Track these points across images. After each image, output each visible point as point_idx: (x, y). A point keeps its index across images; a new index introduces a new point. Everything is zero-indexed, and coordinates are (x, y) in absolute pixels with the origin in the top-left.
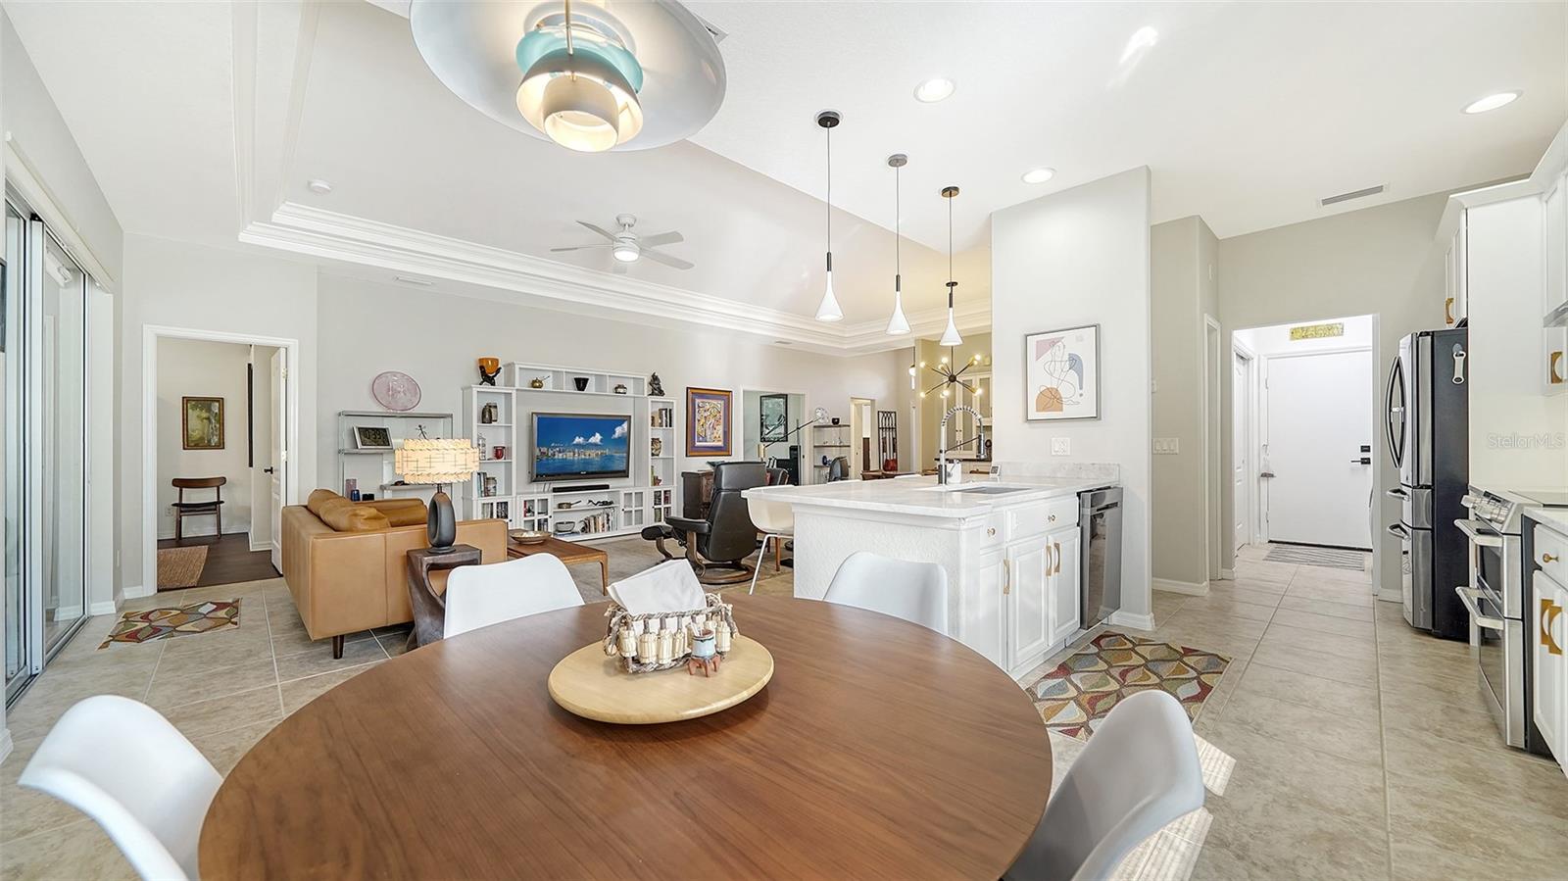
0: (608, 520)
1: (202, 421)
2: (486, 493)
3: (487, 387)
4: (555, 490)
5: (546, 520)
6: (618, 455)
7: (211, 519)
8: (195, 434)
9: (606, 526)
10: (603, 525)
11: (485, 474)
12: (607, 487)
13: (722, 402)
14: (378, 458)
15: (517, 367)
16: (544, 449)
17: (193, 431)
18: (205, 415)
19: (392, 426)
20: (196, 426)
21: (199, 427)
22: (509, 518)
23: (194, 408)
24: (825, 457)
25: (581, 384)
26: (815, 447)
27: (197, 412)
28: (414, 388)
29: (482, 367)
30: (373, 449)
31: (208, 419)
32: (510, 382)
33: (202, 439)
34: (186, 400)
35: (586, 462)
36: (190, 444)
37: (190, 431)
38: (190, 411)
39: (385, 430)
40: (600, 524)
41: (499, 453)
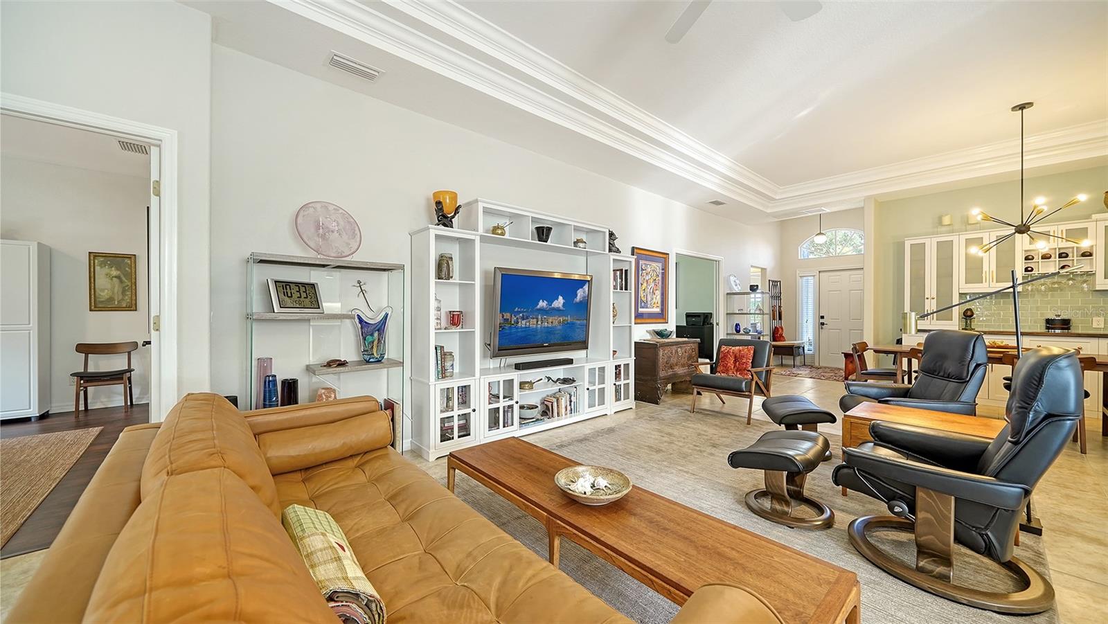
0: (571, 401)
1: (112, 279)
2: (443, 373)
3: (443, 231)
4: (518, 367)
5: (511, 407)
6: (579, 322)
7: (119, 388)
8: (104, 295)
9: (569, 408)
10: (566, 407)
11: (442, 347)
12: (570, 361)
13: (660, 265)
14: (304, 326)
15: (481, 206)
16: (507, 315)
17: (103, 290)
18: (114, 272)
19: (323, 280)
20: (106, 283)
21: (109, 286)
22: (472, 408)
23: (102, 265)
24: (737, 325)
25: (543, 233)
26: (727, 314)
27: (106, 270)
28: (352, 228)
29: (438, 203)
30: (296, 313)
31: (118, 277)
32: (470, 225)
33: (111, 299)
34: (93, 256)
35: (550, 331)
36: (97, 305)
37: (97, 290)
38: (98, 268)
39: (313, 286)
40: (563, 406)
41: (455, 319)
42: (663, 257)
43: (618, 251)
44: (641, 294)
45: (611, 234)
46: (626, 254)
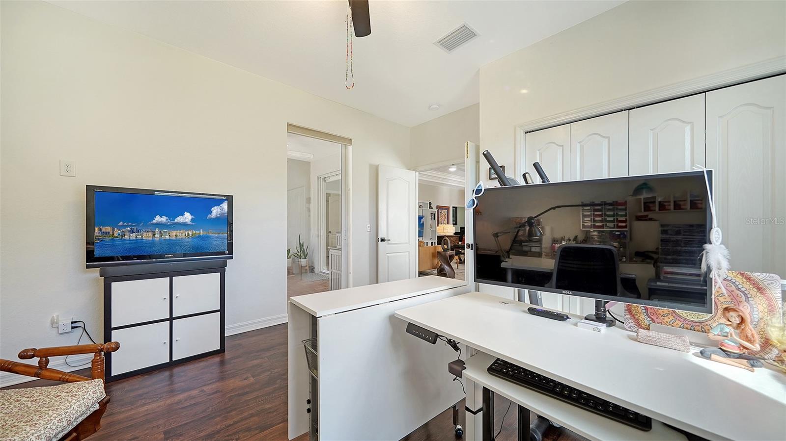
42: (447, 208)
43: (432, 208)
44: (440, 220)
45: (430, 203)
46: (435, 210)
